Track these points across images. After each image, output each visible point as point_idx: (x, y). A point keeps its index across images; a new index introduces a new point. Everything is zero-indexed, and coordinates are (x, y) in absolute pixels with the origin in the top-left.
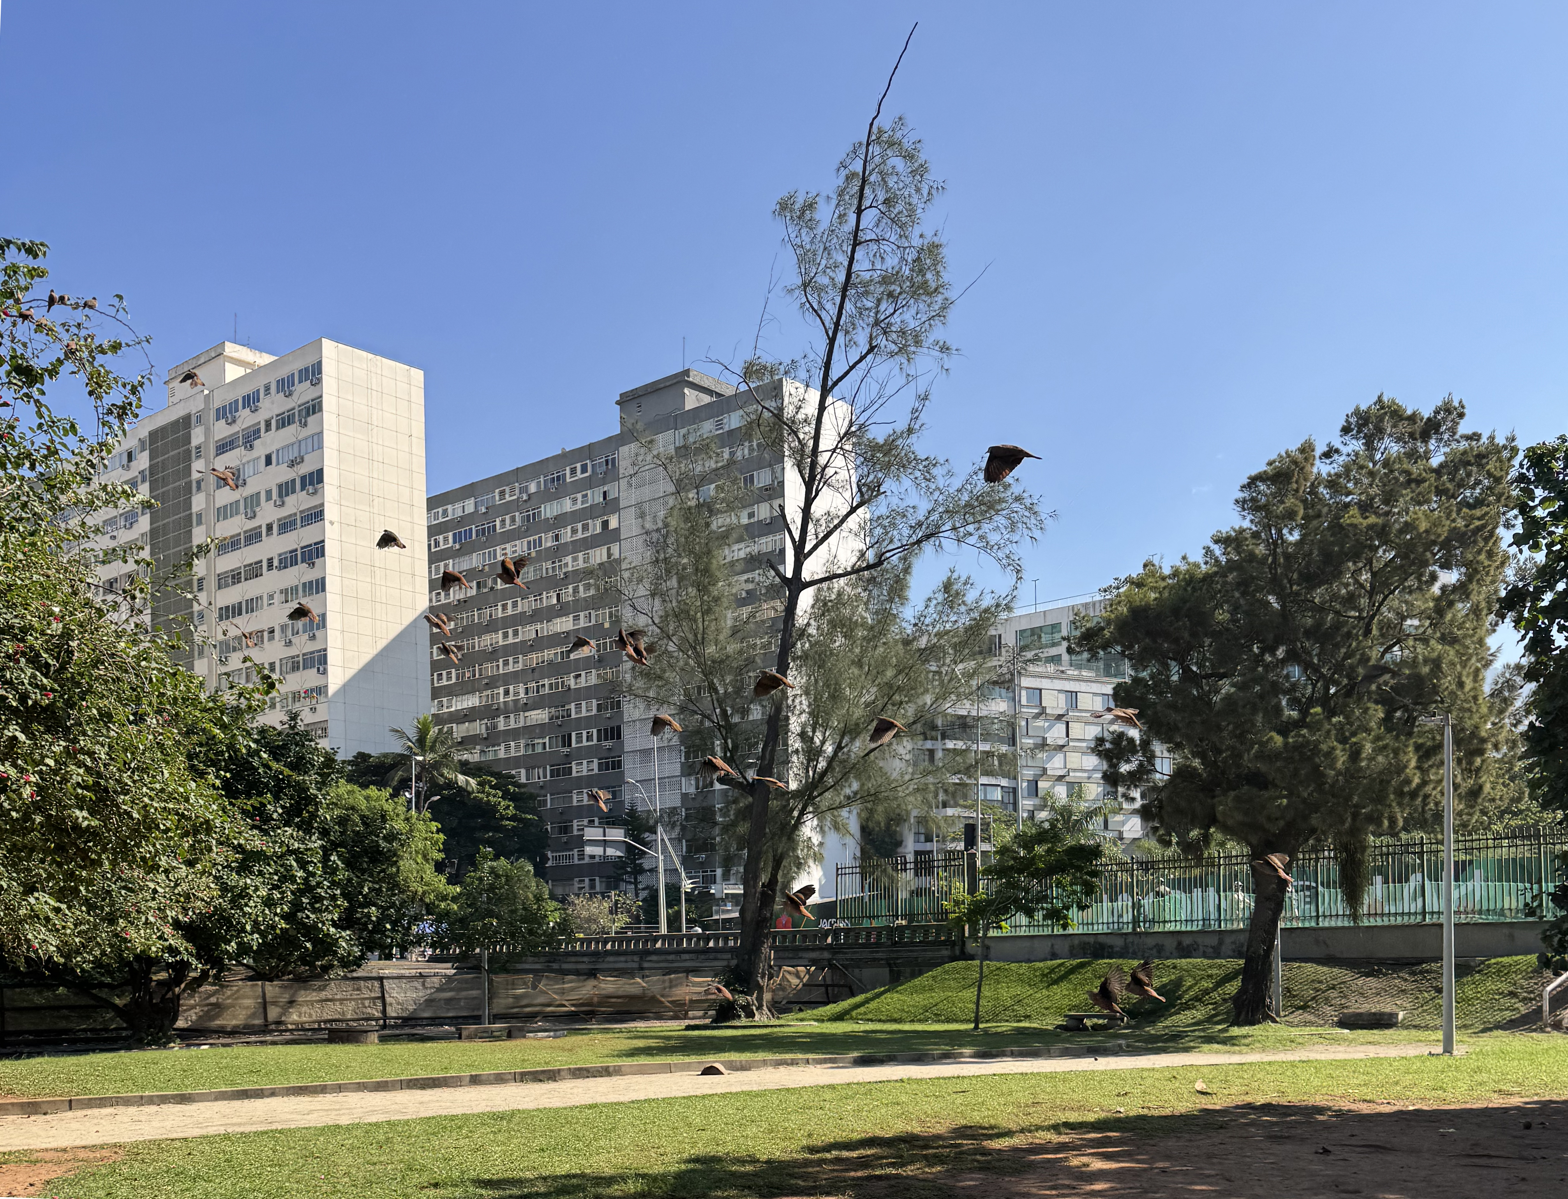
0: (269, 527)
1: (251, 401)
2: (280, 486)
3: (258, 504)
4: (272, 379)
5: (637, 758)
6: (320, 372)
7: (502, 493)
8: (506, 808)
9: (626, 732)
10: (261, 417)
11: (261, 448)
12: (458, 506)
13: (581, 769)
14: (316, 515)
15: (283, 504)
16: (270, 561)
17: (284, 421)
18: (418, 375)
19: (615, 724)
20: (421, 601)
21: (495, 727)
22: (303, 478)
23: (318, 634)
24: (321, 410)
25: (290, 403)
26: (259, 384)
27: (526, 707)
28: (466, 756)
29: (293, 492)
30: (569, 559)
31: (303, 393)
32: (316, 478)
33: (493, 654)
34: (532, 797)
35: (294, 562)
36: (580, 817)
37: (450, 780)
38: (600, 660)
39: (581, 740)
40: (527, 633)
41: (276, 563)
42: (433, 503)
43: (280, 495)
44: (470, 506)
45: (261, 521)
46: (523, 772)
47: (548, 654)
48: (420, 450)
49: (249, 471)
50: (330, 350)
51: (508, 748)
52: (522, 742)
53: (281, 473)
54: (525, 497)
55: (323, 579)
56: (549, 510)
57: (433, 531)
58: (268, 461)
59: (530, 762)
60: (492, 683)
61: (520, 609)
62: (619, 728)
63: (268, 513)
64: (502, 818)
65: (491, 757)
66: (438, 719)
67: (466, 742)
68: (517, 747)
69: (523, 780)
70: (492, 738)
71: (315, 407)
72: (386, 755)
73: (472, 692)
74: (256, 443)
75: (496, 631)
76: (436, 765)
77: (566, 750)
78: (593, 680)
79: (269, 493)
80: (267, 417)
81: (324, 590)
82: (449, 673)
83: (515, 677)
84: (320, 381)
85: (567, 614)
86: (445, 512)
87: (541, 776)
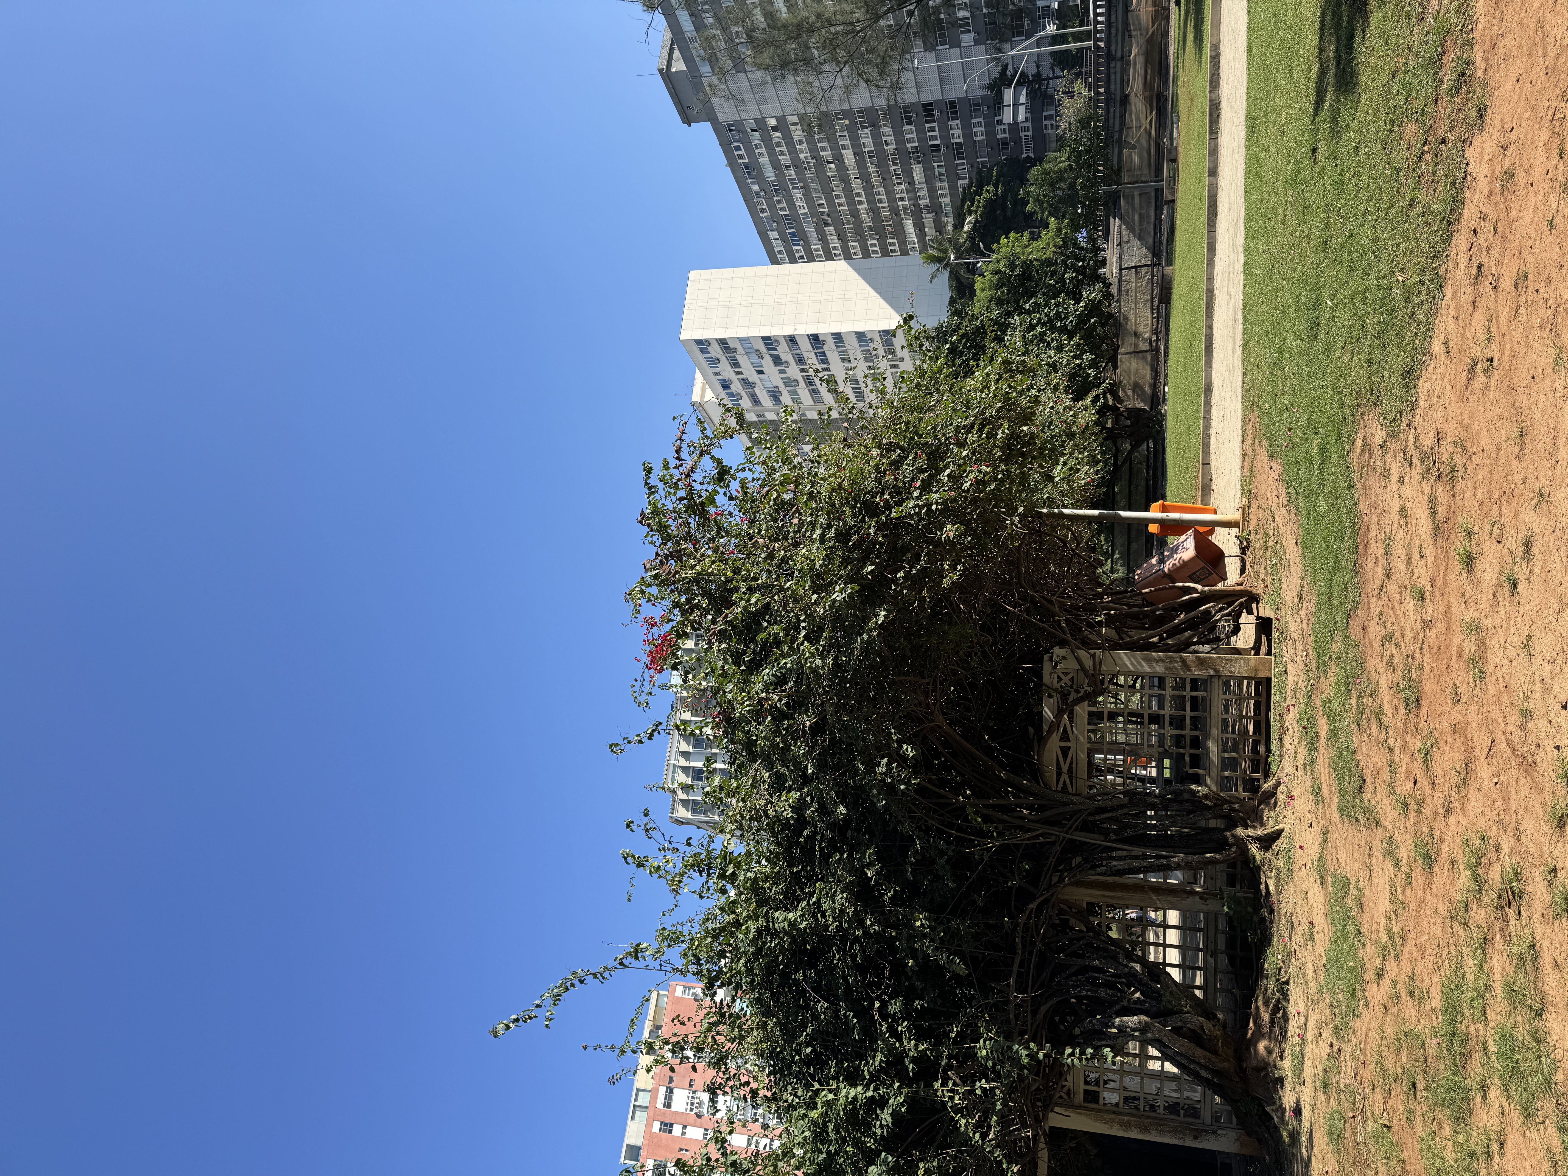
2: (776, 364)
3: (789, 378)
4: (710, 371)
5: (947, 87)
6: (701, 340)
7: (762, 211)
8: (988, 192)
9: (927, 98)
10: (734, 378)
11: (753, 377)
12: (774, 243)
13: (957, 135)
14: (791, 340)
15: (786, 362)
16: (824, 370)
17: (735, 363)
18: (693, 275)
19: (921, 109)
20: (841, 265)
21: (927, 207)
22: (769, 349)
23: (869, 337)
24: (725, 339)
25: (723, 359)
26: (714, 379)
27: (912, 183)
28: (950, 228)
29: (778, 355)
30: (802, 156)
31: (716, 351)
32: (768, 341)
33: (874, 211)
34: (980, 172)
35: (823, 354)
36: (994, 133)
37: (968, 237)
38: (874, 126)
39: (935, 136)
40: (857, 185)
42: (774, 261)
43: (782, 364)
44: (773, 235)
46: (960, 182)
47: (872, 169)
48: (739, 271)
49: (768, 385)
50: (687, 334)
51: (942, 196)
52: (938, 184)
53: (767, 363)
54: (763, 193)
55: (832, 334)
56: (770, 174)
57: (793, 260)
58: (760, 372)
59: (952, 177)
60: (895, 211)
61: (841, 193)
62: (924, 105)
63: (793, 371)
64: (996, 194)
65: (950, 208)
66: (923, 249)
67: (939, 227)
68: (941, 188)
69: (966, 181)
70: (935, 209)
71: (723, 343)
72: (951, 286)
73: (902, 225)
74: (751, 380)
75: (858, 210)
76: (957, 248)
77: (942, 148)
78: (888, 130)
79: (781, 371)
80: (733, 374)
81: (839, 334)
82: (890, 244)
83: (890, 193)
84: (707, 341)
85: (842, 155)
86: (780, 252)
87: (963, 167)
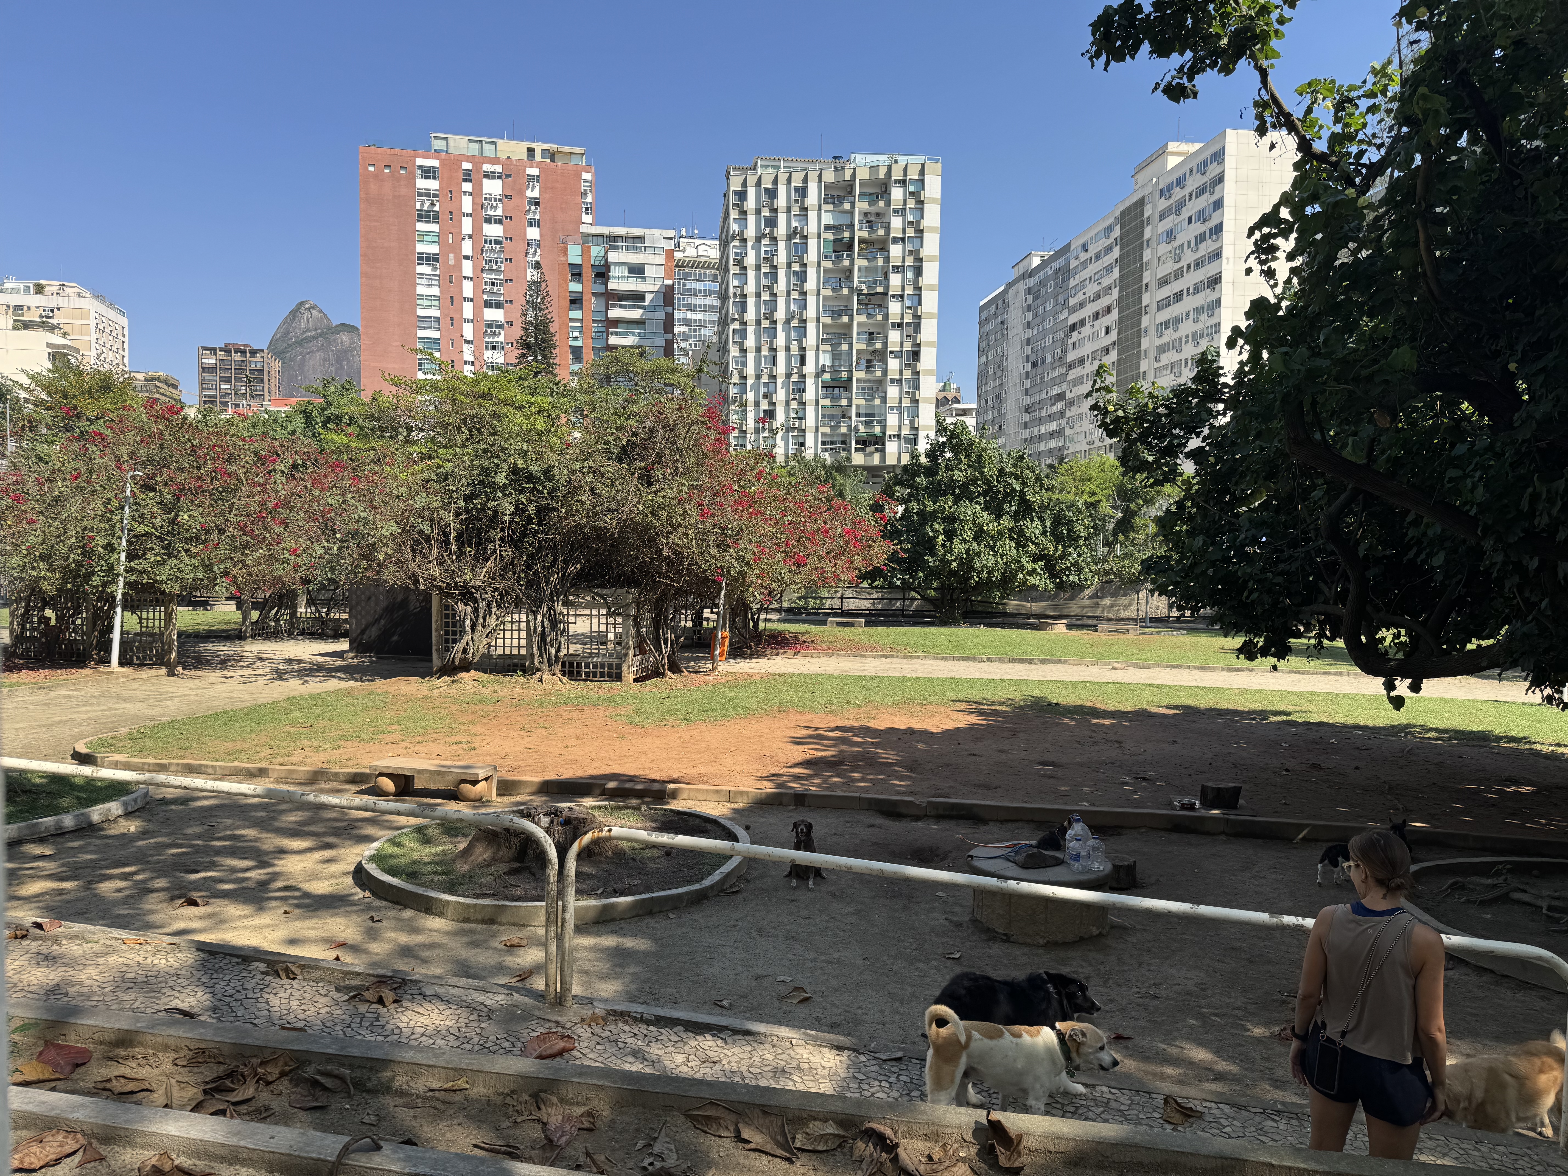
0: (1189, 266)
1: (1181, 181)
2: (1196, 237)
3: (1182, 252)
4: (1195, 163)
6: (1224, 154)
10: (1187, 191)
11: (1186, 213)
14: (1218, 255)
15: (1197, 250)
16: (1188, 289)
17: (1200, 192)
22: (1210, 230)
24: (1223, 180)
25: (1205, 179)
26: (1187, 168)
29: (1204, 241)
31: (1213, 170)
32: (1218, 229)
35: (1202, 288)
41: (1191, 291)
43: (1196, 244)
45: (1184, 263)
49: (1177, 229)
50: (1232, 136)
53: (1198, 228)
58: (1190, 221)
63: (1189, 257)
71: (1220, 180)
74: (1184, 209)
79: (1189, 242)
80: (1190, 190)
84: (1223, 160)
